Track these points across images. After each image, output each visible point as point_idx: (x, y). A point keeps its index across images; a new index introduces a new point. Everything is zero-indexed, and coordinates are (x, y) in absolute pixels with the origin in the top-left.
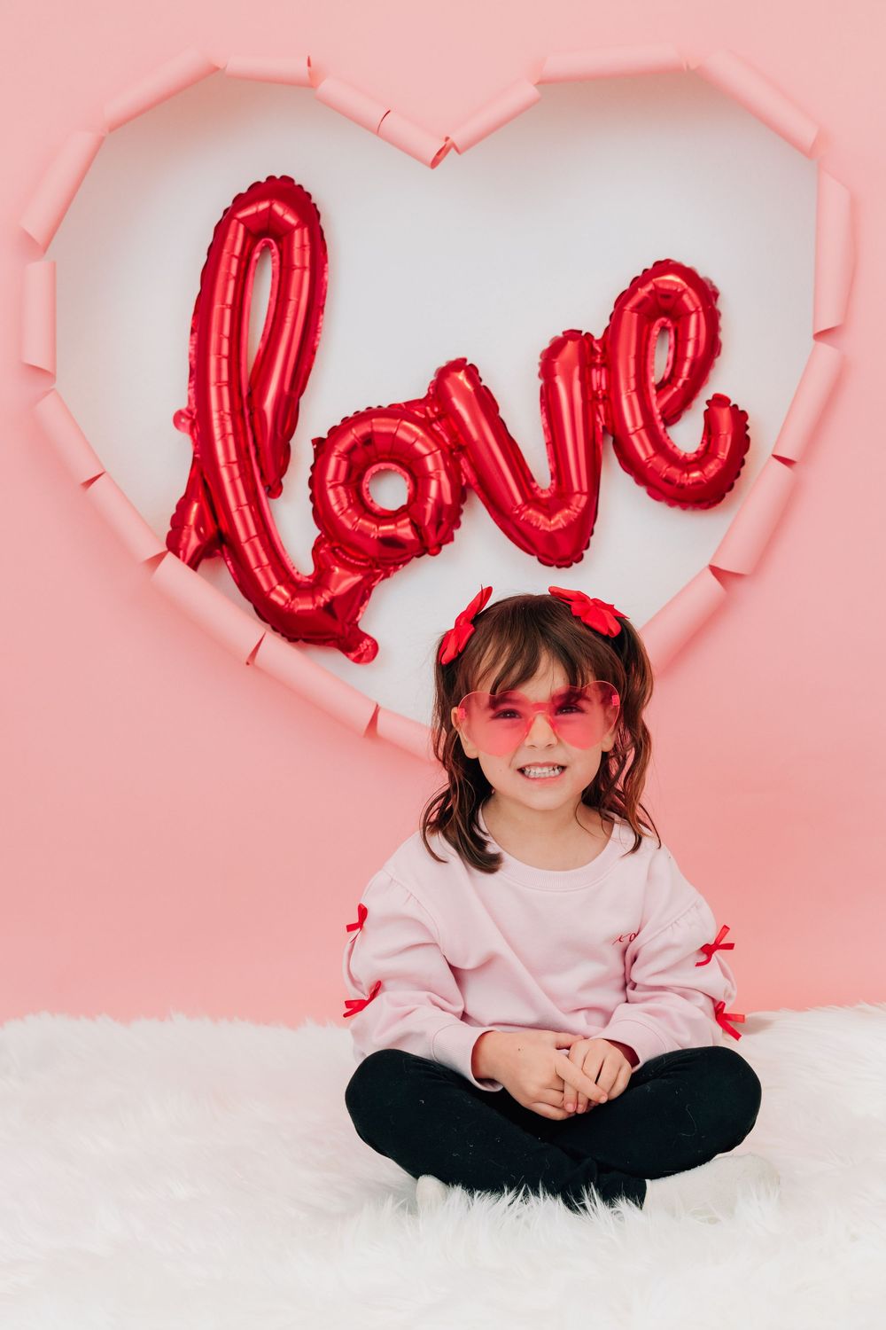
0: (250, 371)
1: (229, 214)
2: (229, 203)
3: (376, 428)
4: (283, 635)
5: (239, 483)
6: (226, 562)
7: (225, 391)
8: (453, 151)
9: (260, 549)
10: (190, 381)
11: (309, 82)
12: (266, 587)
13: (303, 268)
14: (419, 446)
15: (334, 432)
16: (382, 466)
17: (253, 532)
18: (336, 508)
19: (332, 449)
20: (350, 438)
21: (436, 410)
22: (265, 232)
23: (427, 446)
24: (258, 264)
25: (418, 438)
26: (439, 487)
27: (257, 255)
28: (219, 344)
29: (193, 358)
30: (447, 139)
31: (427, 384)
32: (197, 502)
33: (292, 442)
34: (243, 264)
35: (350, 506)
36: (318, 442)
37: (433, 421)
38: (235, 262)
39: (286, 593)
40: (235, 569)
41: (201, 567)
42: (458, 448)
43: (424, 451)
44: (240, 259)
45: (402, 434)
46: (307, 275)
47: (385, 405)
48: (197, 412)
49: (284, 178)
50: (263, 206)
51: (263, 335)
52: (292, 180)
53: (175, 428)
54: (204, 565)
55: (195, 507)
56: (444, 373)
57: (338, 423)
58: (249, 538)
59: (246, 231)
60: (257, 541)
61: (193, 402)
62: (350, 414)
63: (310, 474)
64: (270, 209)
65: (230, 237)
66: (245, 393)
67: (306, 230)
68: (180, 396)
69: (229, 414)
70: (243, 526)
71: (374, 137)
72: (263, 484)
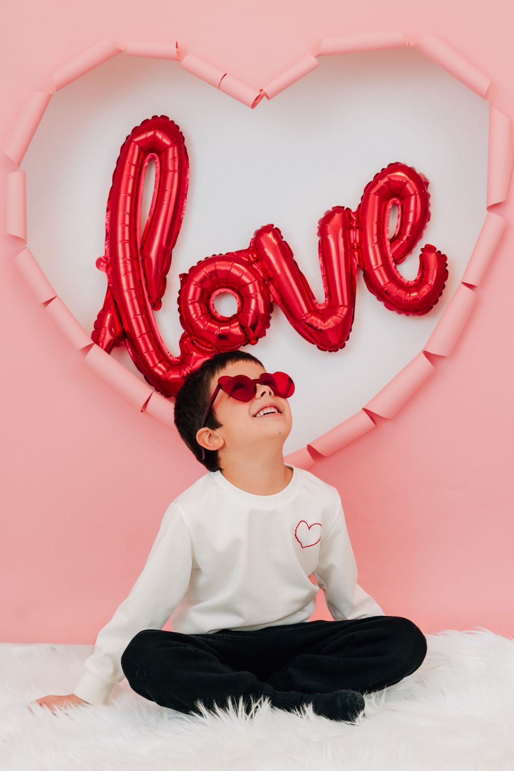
0: (142, 234)
1: (129, 139)
2: (129, 133)
3: (219, 268)
4: (162, 394)
5: (135, 301)
6: (128, 349)
7: (127, 245)
8: (265, 97)
9: (148, 341)
10: (106, 240)
11: (177, 58)
12: (151, 365)
13: (174, 171)
14: (244, 278)
15: (193, 270)
16: (222, 290)
17: (144, 331)
18: (194, 316)
19: (192, 281)
20: (202, 274)
21: (255, 256)
22: (151, 149)
23: (249, 278)
24: (147, 169)
25: (243, 274)
26: (256, 303)
27: (146, 164)
28: (123, 217)
29: (108, 226)
30: (261, 90)
31: (250, 241)
32: (110, 313)
33: (167, 276)
34: (138, 169)
35: (203, 314)
36: (183, 277)
37: (253, 262)
38: (133, 168)
39: (164, 368)
40: (133, 353)
41: (112, 352)
42: (268, 279)
43: (248, 281)
44: (136, 166)
45: (234, 271)
46: (176, 175)
47: (224, 253)
48: (111, 259)
49: (162, 116)
50: (150, 134)
51: (150, 212)
52: (167, 118)
53: (96, 268)
54: (114, 351)
55: (109, 316)
56: (260, 233)
57: (195, 264)
58: (142, 335)
59: (140, 149)
60: (146, 337)
61: (108, 253)
62: (203, 259)
63: (178, 295)
64: (154, 136)
65: (130, 153)
66: (139, 247)
67: (176, 148)
68: (99, 249)
69: (129, 260)
70: (138, 328)
71: (217, 90)
72: (150, 302)
